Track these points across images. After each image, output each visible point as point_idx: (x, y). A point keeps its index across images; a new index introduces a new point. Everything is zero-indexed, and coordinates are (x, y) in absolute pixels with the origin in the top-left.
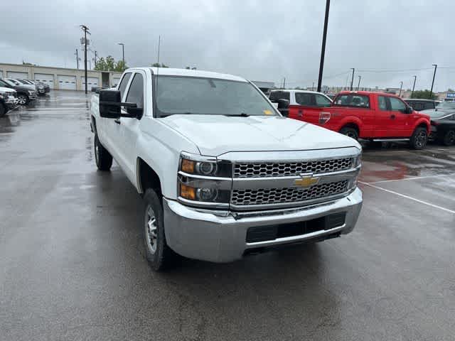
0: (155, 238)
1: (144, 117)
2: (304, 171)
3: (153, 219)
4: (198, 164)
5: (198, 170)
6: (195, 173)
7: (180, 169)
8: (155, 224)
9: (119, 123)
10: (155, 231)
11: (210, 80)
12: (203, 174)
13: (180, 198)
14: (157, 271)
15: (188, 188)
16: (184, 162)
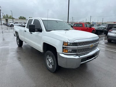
0: (51, 64)
1: (43, 31)
2: (91, 43)
3: (50, 59)
4: (69, 43)
5: (69, 45)
6: (68, 46)
7: (63, 45)
8: (51, 60)
9: (32, 33)
10: (51, 62)
11: (56, 21)
12: (70, 46)
13: (63, 53)
14: (53, 73)
15: (66, 50)
16: (64, 43)
